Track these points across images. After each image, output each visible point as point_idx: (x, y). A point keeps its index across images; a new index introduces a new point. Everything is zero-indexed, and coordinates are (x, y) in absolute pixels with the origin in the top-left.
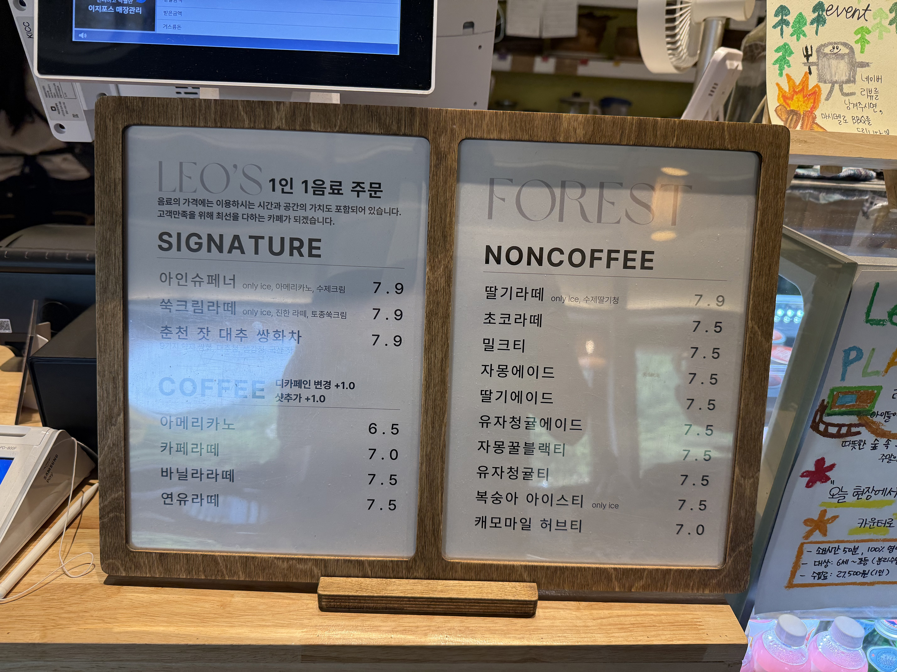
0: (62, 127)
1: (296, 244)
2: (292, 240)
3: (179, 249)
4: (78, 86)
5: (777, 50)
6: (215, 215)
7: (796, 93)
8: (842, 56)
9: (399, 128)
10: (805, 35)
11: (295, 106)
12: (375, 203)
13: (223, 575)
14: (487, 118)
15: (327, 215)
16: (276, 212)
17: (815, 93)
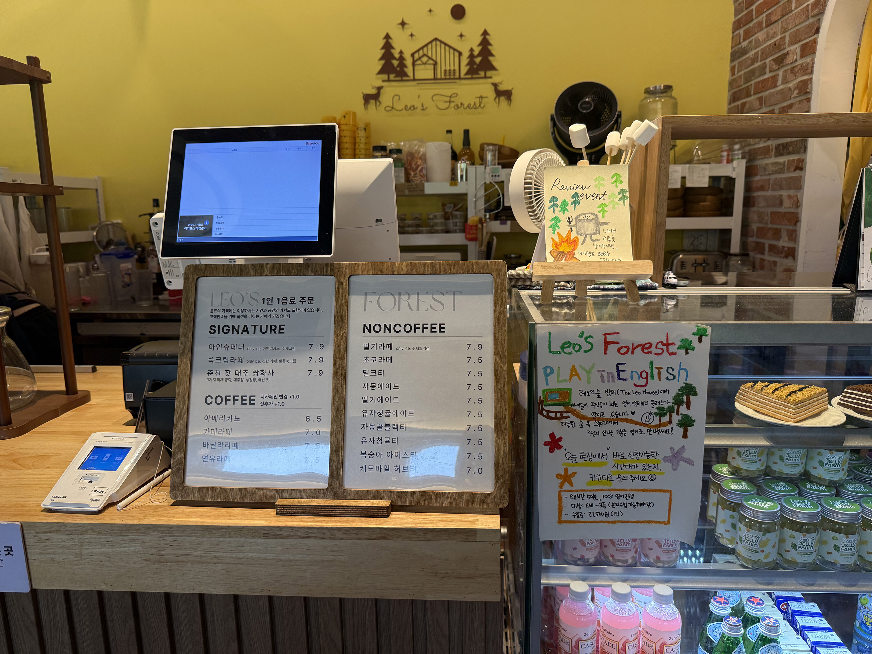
0: (170, 282)
1: (273, 328)
2: (271, 326)
3: (219, 333)
4: (180, 262)
5: (551, 220)
6: (236, 316)
7: (564, 242)
8: (591, 220)
9: (321, 272)
10: (567, 211)
11: (274, 266)
12: (311, 307)
13: (229, 499)
14: (361, 266)
15: (288, 313)
16: (264, 313)
17: (575, 241)
